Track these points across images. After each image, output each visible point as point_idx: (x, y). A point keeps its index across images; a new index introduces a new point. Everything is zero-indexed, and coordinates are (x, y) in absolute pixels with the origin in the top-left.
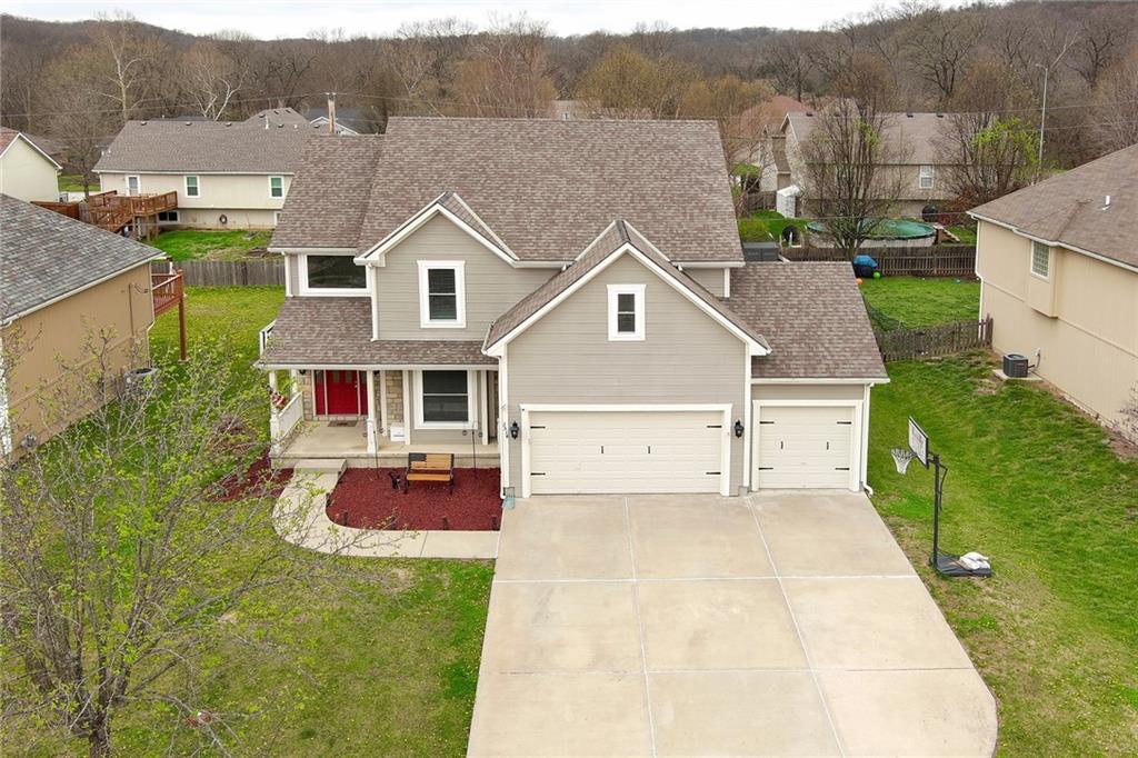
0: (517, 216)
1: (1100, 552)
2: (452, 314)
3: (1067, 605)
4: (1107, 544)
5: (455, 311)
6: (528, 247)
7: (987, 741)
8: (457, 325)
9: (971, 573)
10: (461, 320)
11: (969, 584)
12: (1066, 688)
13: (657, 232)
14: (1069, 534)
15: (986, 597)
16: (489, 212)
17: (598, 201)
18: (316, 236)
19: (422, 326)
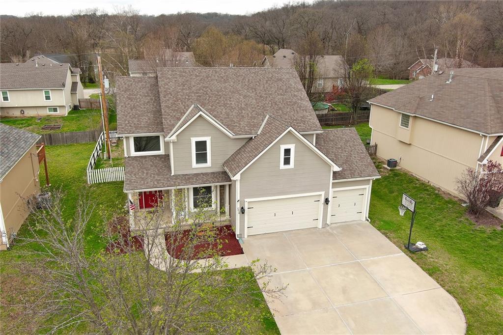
0: (228, 114)
1: (456, 236)
2: (205, 161)
3: (456, 258)
4: (456, 232)
5: (207, 159)
6: (236, 129)
7: (461, 315)
8: (208, 165)
9: (421, 250)
10: (209, 163)
11: (422, 254)
12: (474, 291)
13: (286, 119)
14: (442, 230)
15: (430, 258)
16: (215, 113)
17: (258, 106)
18: (137, 128)
19: (193, 167)
